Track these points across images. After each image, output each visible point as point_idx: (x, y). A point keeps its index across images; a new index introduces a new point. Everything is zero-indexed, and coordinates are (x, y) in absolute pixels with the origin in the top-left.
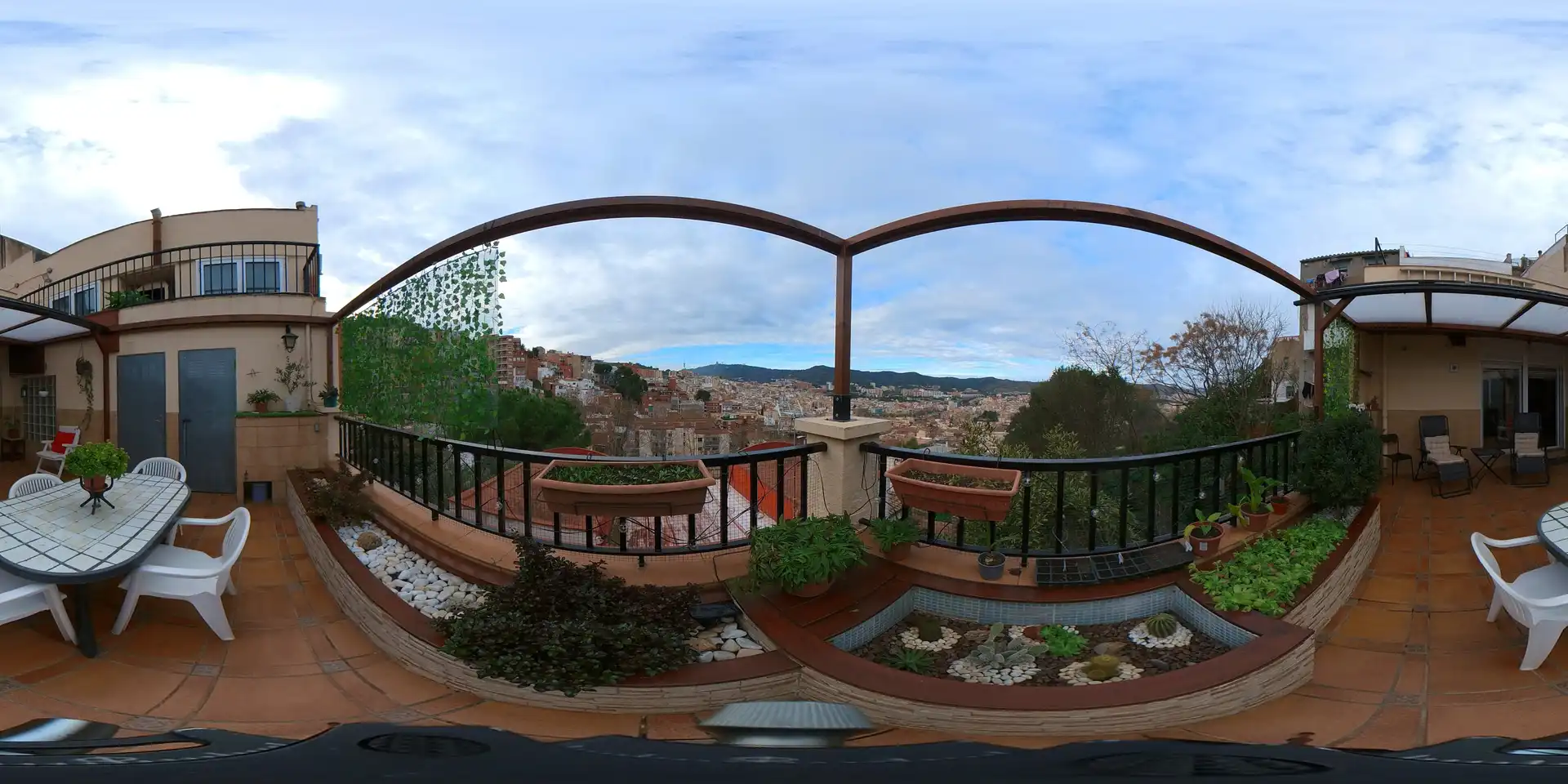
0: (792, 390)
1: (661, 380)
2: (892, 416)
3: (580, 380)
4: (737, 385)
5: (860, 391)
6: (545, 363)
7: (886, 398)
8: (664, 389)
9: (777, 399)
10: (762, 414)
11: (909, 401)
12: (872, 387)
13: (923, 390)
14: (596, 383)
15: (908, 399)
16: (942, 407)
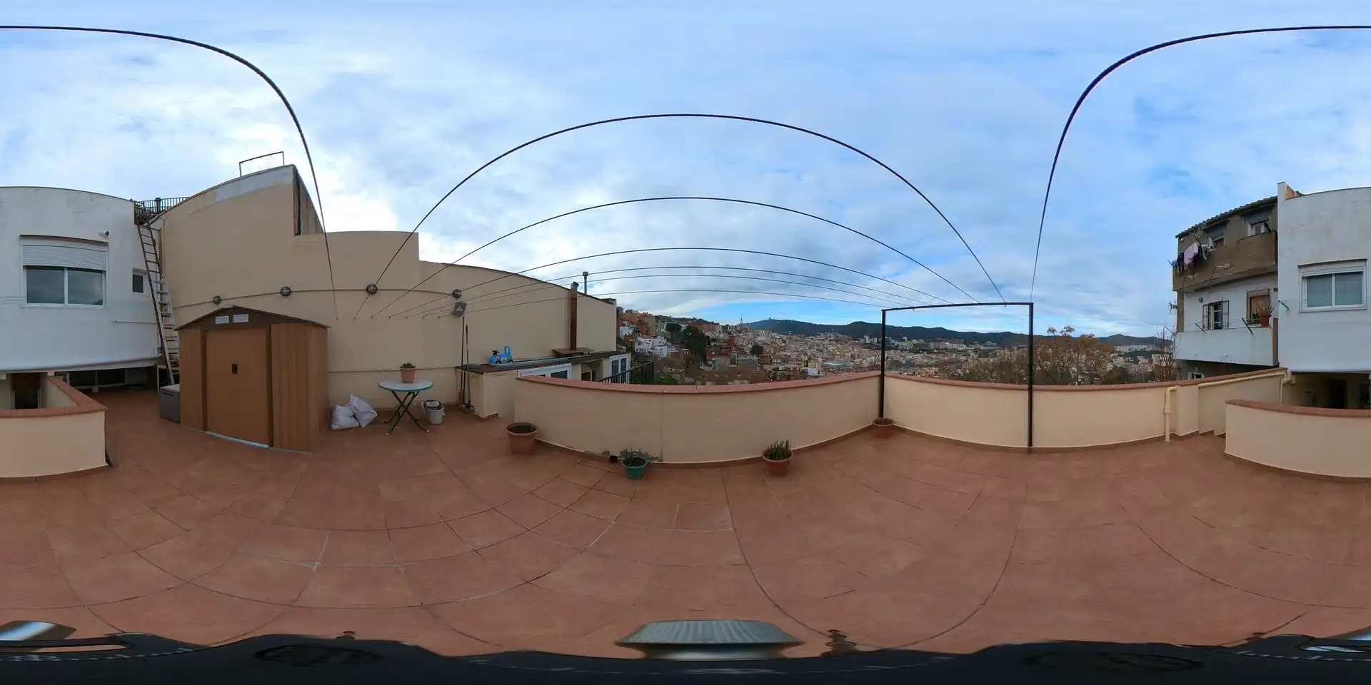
0: (834, 343)
1: (722, 336)
2: (920, 366)
3: (655, 337)
4: (787, 338)
5: (893, 344)
6: (626, 323)
7: (916, 350)
8: (725, 344)
9: (821, 351)
10: (807, 366)
11: (935, 353)
12: (904, 341)
13: (948, 344)
14: (668, 340)
15: (935, 351)
16: (964, 358)
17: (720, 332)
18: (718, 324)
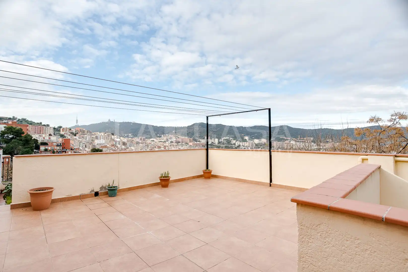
0: (175, 144)
1: (54, 138)
4: (128, 141)
5: (235, 144)
12: (245, 141)
13: (293, 142)
17: (50, 135)
18: (48, 125)
